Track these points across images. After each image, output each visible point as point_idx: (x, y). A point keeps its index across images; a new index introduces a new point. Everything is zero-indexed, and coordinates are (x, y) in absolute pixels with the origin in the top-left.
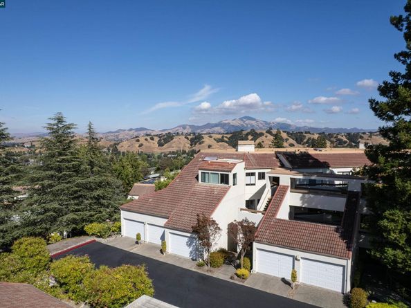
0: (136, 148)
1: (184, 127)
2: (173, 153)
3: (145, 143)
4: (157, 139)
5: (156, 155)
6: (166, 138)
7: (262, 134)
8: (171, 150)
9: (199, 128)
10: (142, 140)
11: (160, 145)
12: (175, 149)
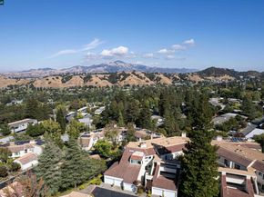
0: (46, 85)
1: (77, 67)
2: (72, 88)
3: (53, 81)
4: (60, 78)
5: (61, 89)
6: (67, 77)
7: (129, 75)
8: (71, 85)
9: (87, 68)
10: (50, 78)
11: (63, 82)
12: (74, 85)
